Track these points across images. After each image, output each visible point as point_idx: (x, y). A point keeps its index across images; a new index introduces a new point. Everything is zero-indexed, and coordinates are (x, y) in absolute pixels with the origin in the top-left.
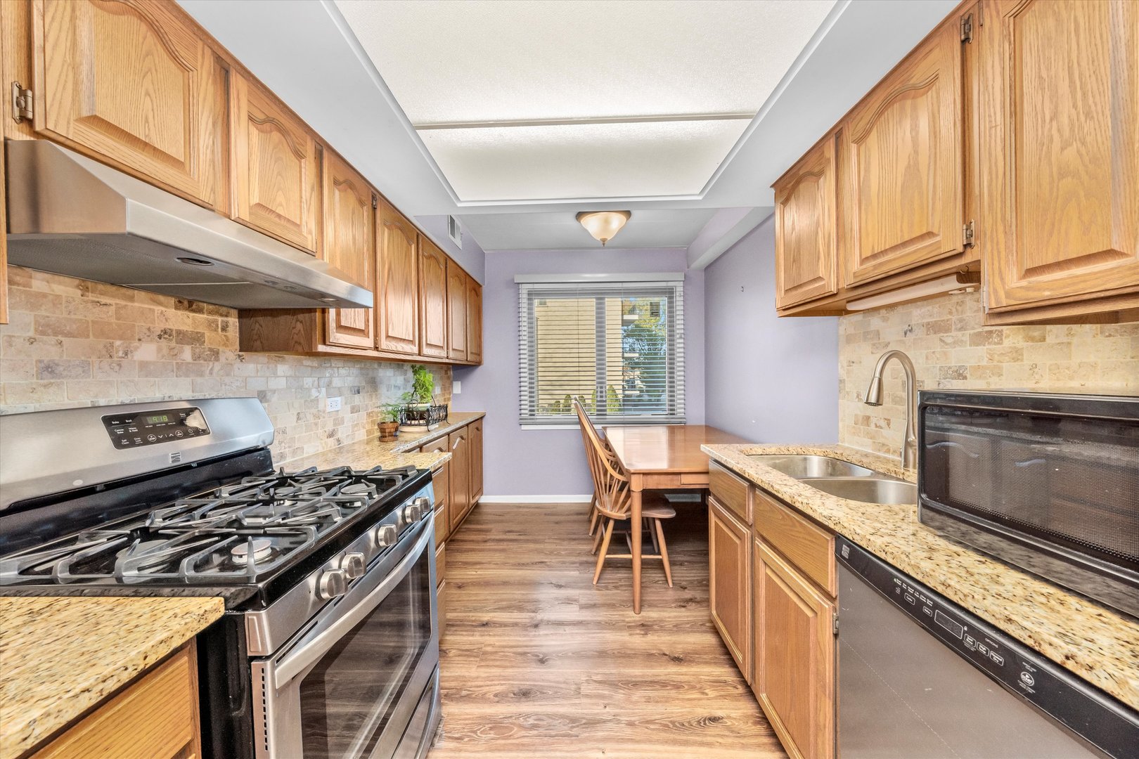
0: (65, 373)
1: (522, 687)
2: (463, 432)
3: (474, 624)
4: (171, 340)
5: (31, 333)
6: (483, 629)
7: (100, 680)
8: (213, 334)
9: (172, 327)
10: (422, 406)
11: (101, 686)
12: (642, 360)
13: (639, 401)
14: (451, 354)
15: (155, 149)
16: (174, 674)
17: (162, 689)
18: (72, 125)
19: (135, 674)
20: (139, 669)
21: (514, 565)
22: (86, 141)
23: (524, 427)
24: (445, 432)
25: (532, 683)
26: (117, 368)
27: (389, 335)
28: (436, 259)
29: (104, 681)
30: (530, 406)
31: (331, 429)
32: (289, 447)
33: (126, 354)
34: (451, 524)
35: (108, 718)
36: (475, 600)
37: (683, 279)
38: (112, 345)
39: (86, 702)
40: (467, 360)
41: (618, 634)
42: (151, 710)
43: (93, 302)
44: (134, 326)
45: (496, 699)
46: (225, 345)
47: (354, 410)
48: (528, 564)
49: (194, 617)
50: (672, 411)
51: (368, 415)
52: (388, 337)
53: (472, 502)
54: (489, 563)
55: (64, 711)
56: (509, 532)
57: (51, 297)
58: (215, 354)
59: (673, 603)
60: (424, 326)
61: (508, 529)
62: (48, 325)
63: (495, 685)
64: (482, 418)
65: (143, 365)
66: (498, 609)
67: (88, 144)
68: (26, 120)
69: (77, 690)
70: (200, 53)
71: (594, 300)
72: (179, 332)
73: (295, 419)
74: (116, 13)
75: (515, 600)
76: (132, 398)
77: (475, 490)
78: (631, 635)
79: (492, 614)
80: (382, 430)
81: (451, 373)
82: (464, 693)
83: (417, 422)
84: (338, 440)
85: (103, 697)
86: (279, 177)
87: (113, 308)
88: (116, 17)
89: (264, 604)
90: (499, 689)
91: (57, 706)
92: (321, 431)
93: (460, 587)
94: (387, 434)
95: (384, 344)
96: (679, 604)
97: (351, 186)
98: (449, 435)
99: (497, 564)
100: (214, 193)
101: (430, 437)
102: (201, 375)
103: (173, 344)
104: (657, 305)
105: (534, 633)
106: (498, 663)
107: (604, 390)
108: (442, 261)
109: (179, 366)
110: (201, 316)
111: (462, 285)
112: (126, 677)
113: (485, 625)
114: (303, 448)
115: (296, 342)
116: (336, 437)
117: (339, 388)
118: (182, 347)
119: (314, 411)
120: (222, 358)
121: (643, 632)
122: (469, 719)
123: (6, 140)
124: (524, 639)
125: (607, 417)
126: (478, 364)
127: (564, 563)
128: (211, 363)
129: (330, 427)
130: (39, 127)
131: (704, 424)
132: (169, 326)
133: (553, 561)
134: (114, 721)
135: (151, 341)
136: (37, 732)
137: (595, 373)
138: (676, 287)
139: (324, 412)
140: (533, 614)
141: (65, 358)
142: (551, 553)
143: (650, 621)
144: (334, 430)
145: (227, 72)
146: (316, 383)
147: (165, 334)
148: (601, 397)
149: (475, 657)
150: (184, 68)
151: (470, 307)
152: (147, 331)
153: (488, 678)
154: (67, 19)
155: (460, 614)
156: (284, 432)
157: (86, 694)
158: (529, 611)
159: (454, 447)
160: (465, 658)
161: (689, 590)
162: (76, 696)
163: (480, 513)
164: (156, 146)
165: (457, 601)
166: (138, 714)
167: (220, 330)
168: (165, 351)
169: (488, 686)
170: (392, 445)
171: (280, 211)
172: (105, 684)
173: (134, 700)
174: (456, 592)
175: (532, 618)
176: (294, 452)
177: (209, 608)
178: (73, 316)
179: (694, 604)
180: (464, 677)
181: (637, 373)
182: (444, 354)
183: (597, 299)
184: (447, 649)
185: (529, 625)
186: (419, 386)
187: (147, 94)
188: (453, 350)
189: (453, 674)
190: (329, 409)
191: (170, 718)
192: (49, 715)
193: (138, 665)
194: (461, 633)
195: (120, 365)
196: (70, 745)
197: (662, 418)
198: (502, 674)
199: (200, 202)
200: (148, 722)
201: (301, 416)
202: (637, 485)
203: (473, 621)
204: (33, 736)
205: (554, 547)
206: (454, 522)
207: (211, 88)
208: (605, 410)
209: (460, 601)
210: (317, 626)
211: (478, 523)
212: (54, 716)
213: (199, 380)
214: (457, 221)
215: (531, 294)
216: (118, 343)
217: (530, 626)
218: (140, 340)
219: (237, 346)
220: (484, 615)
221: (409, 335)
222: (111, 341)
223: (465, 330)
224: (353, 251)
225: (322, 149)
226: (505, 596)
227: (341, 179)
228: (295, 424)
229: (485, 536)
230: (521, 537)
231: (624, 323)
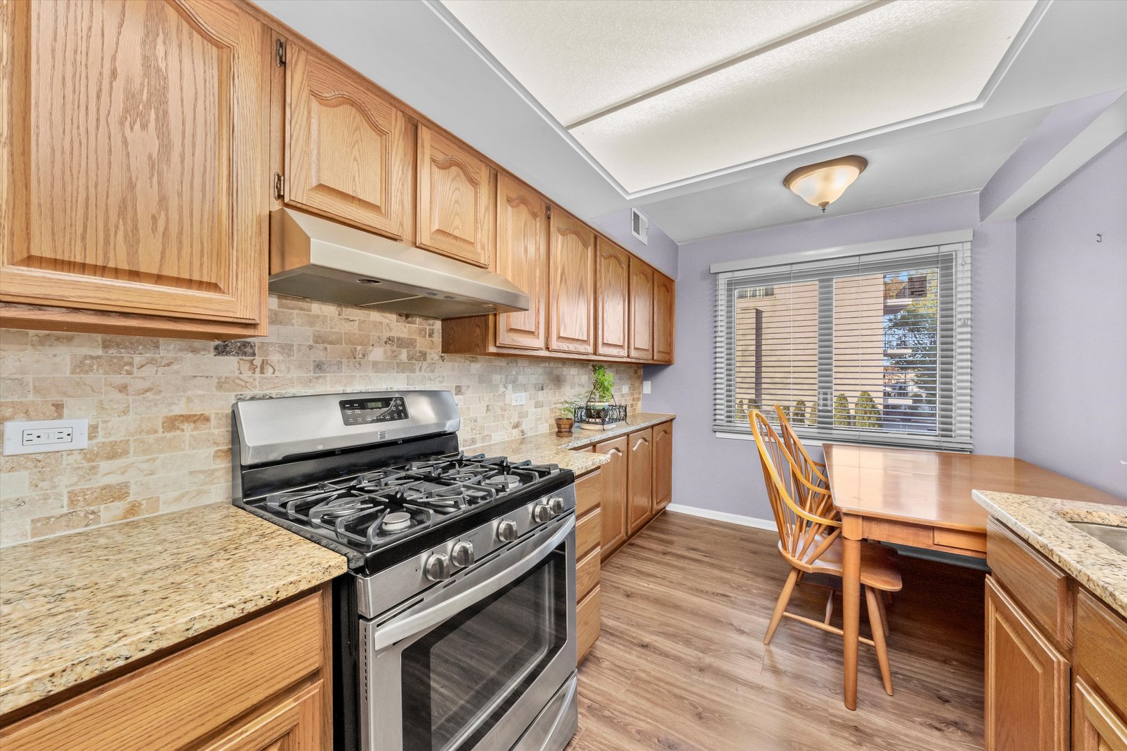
0: (328, 370)
1: (669, 737)
2: (647, 433)
3: (633, 640)
4: (393, 345)
5: (311, 343)
6: (642, 650)
7: (242, 601)
8: (422, 339)
9: (393, 335)
10: (599, 405)
11: (242, 606)
12: (918, 357)
13: (912, 414)
14: (633, 353)
15: (360, 200)
16: (306, 610)
17: (296, 620)
18: (305, 194)
19: (268, 603)
20: (273, 600)
21: (691, 589)
22: (313, 203)
23: (719, 435)
24: (626, 432)
25: (682, 738)
26: (358, 366)
27: (561, 335)
28: (616, 258)
29: (245, 603)
30: (727, 412)
31: (516, 421)
32: (480, 434)
33: (364, 357)
34: (629, 527)
35: (253, 631)
36: (640, 615)
37: (971, 239)
38: (355, 349)
39: (231, 615)
40: (653, 359)
41: (813, 725)
42: (287, 633)
43: (345, 319)
44: (369, 335)
45: (638, 737)
46: (431, 348)
47: (538, 405)
48: (707, 592)
49: (320, 568)
50: (947, 431)
51: (551, 410)
52: (559, 338)
53: (656, 507)
54: (664, 578)
55: (215, 617)
56: (693, 549)
57: (321, 317)
58: (424, 356)
59: (919, 716)
60: (600, 326)
61: (692, 546)
62: (319, 337)
63: (640, 720)
64: (672, 420)
65: (375, 364)
66: (663, 633)
67: (315, 205)
68: (280, 197)
69: (225, 605)
70: (394, 117)
71: (817, 282)
72: (399, 339)
73: (485, 410)
74: (334, 106)
75: (684, 630)
76: (367, 388)
77: (661, 496)
78: (833, 734)
79: (654, 637)
80: (559, 426)
81: (641, 372)
82: (606, 713)
83: (593, 420)
84: (522, 432)
85: (243, 614)
86: (456, 204)
87: (357, 323)
88: (335, 109)
89: (368, 572)
90: (643, 726)
91: (211, 612)
92: (507, 422)
93: (628, 596)
94: (563, 429)
95: (554, 344)
96: (929, 721)
97: (523, 201)
98: (628, 436)
99: (672, 582)
100: (402, 226)
101: (604, 436)
102: (413, 371)
103: (394, 348)
104: (923, 280)
105: (696, 677)
106: (648, 696)
107: (829, 397)
108: (623, 259)
109: (398, 364)
110: (414, 325)
111: (648, 281)
112: (262, 603)
113: (645, 646)
114: (491, 436)
115: (476, 344)
116: (520, 429)
117: (524, 385)
118: (400, 351)
119: (500, 404)
120: (429, 358)
121: (854, 739)
122: (605, 745)
123: (270, 212)
124: (685, 680)
125: (834, 432)
126: (667, 363)
127: (753, 604)
128: (421, 363)
129: (515, 419)
130: (287, 200)
131: (1012, 455)
132: (392, 334)
133: (740, 597)
134: (258, 634)
135: (380, 346)
136: (196, 627)
137: (816, 375)
138: (956, 251)
139: (510, 406)
140: (701, 655)
141: (329, 359)
142: (739, 587)
143: (869, 728)
144: (519, 422)
145: (417, 127)
146: (504, 379)
147: (390, 340)
148: (824, 405)
149: (626, 677)
150: (381, 133)
151: (658, 305)
152: (377, 339)
153: (633, 708)
154: (305, 120)
155: (621, 625)
156: (475, 421)
157: (231, 608)
158: (697, 649)
159: (634, 449)
160: (616, 675)
161: (953, 706)
162: (224, 608)
163: (666, 522)
164: (360, 197)
165: (622, 610)
166: (276, 634)
167: (427, 336)
168: (389, 353)
169: (632, 717)
170: (566, 440)
171: (456, 233)
172: (246, 605)
173: (273, 622)
174: (623, 600)
175: (699, 659)
176: (484, 439)
177: (335, 563)
178: (334, 330)
179: (960, 733)
180: (610, 695)
181: (911, 375)
182: (624, 353)
183: (821, 281)
184: (601, 658)
185: (693, 665)
186: (599, 386)
187: (355, 160)
188: (636, 349)
189: (601, 687)
190: (514, 403)
191: (302, 645)
192: (205, 617)
193: (272, 597)
194: (619, 646)
195: (360, 364)
196: (225, 643)
197: (929, 439)
198: (651, 711)
199: (392, 236)
200: (285, 643)
201: (490, 408)
202: (853, 531)
203: (633, 638)
204: (193, 629)
205: (743, 580)
206: (633, 525)
207: (401, 143)
208: (831, 423)
209: (625, 611)
210: (422, 603)
211: (662, 531)
212: (209, 618)
213: (412, 375)
214: (642, 217)
215: (731, 285)
216: (359, 348)
217: (693, 667)
218: (373, 345)
219: (440, 349)
220: (646, 635)
221: (583, 334)
222: (355, 346)
223: (651, 328)
224: (524, 260)
225: (497, 173)
226: (672, 622)
227: (513, 196)
228: (485, 414)
229: (665, 548)
230: (706, 559)
231: (888, 310)
